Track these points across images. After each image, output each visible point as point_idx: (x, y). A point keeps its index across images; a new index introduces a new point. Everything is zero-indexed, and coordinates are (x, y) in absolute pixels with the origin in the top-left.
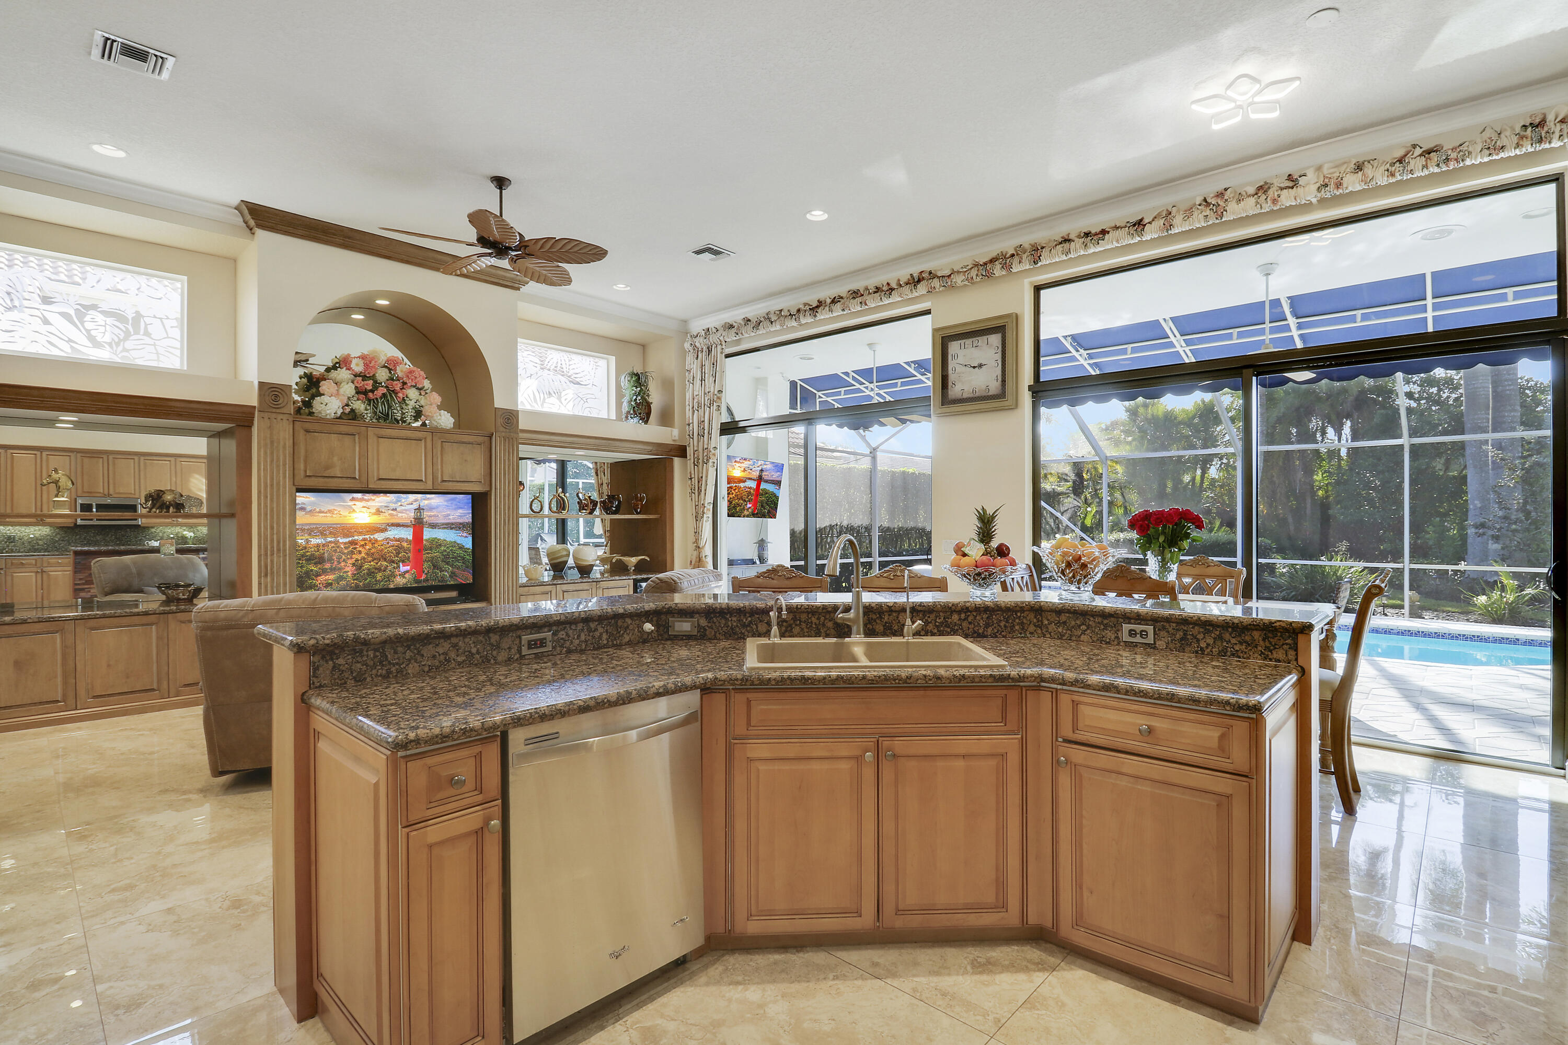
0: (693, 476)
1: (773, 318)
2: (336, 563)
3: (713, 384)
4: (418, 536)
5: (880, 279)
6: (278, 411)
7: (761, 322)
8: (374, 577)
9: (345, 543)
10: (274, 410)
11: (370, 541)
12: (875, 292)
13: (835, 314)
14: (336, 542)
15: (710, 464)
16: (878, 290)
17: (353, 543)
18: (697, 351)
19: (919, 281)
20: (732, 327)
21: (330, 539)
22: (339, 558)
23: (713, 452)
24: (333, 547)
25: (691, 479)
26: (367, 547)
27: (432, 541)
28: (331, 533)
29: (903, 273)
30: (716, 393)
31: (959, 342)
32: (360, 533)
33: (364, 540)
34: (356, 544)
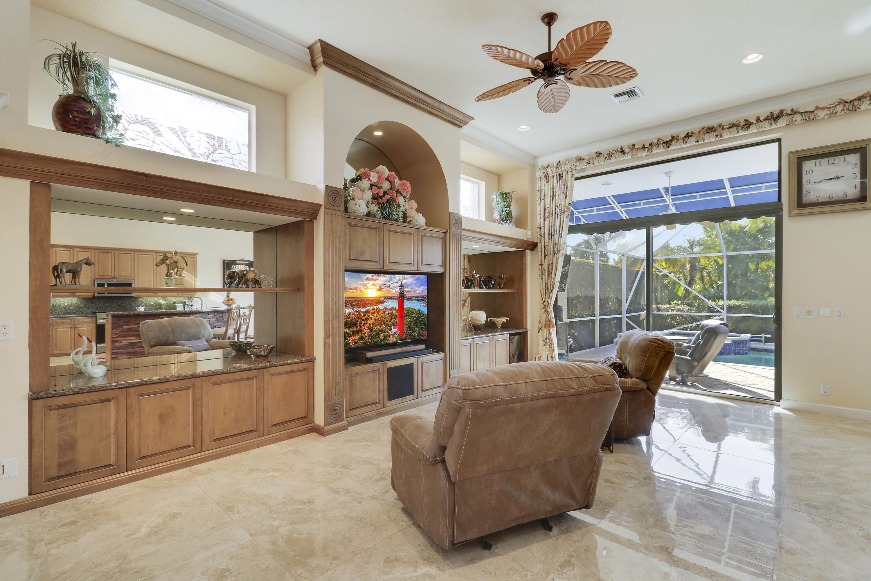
0: (543, 263)
1: (626, 150)
2: (359, 327)
3: (564, 199)
4: (401, 305)
5: (739, 117)
6: (336, 208)
7: (613, 154)
8: (379, 337)
9: (364, 312)
10: (334, 208)
11: (377, 310)
12: (730, 128)
13: (687, 145)
14: (359, 311)
15: (561, 254)
16: (733, 126)
17: (368, 312)
18: (547, 178)
19: (778, 117)
20: (581, 159)
21: (355, 309)
22: (361, 323)
23: (563, 246)
24: (357, 315)
25: (542, 265)
26: (375, 315)
27: (408, 309)
28: (357, 305)
29: (763, 111)
30: (567, 205)
31: (814, 161)
32: (372, 305)
33: (373, 309)
34: (369, 312)
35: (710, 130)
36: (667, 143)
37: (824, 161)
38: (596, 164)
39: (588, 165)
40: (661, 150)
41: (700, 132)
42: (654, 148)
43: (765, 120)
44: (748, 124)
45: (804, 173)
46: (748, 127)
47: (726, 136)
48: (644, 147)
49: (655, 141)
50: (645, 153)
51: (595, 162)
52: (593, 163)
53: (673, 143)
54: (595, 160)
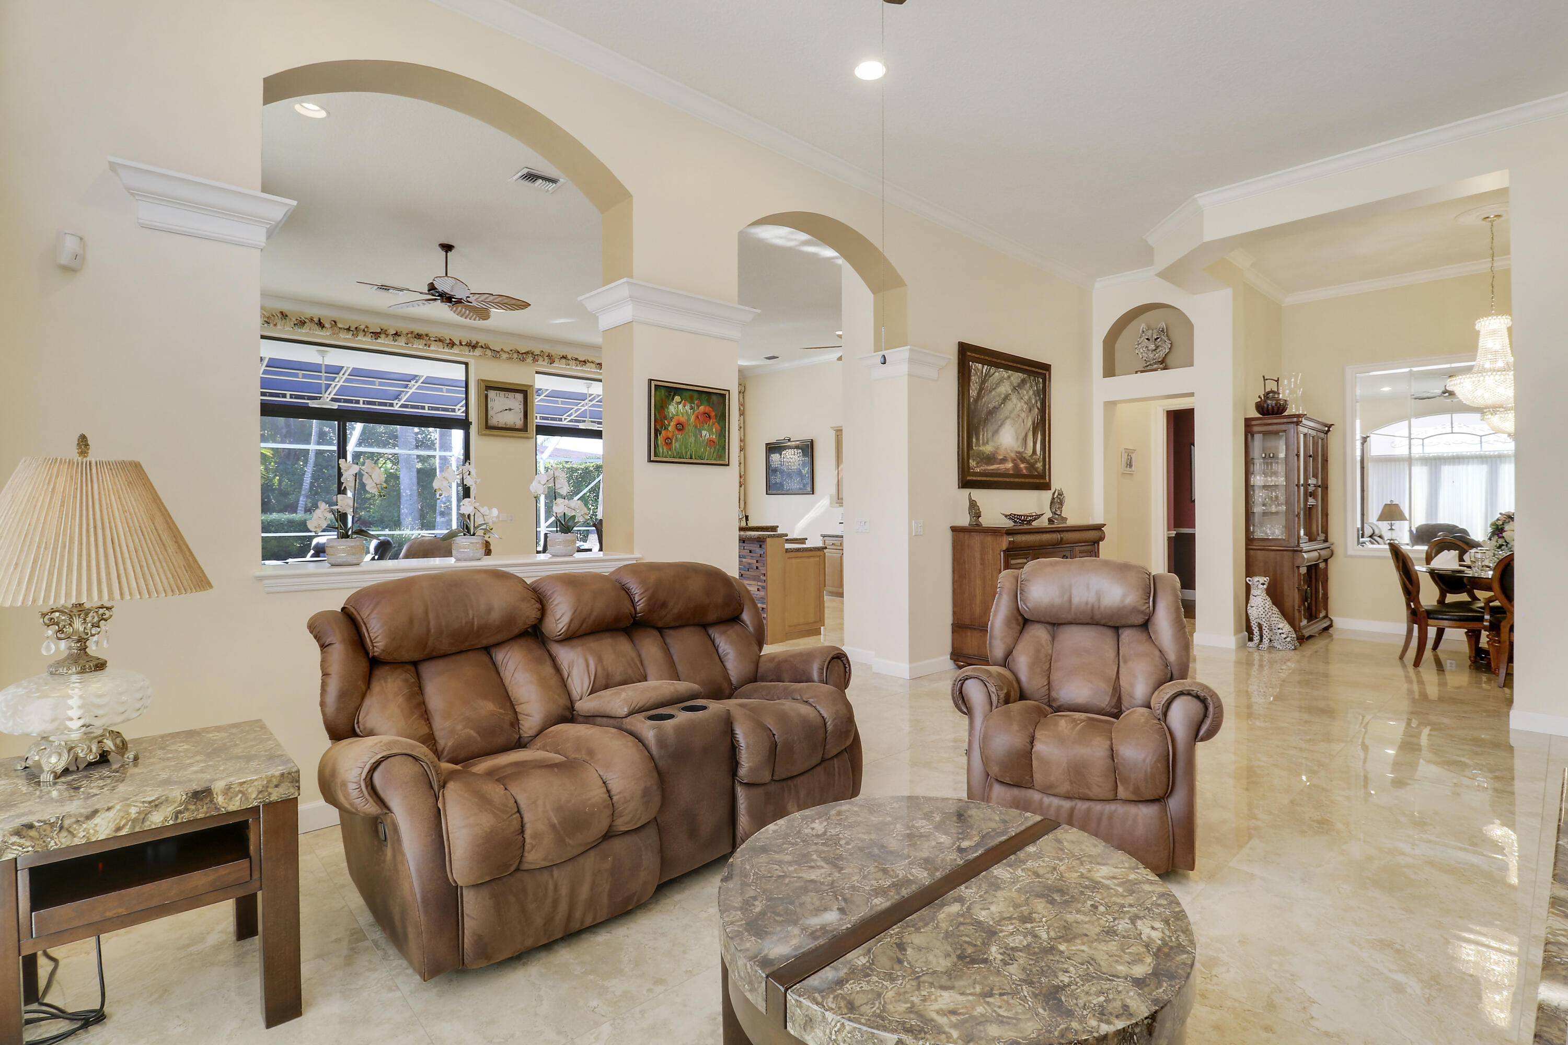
35: (419, 336)
36: (376, 335)
37: (502, 393)
38: (279, 327)
39: (266, 325)
40: (368, 339)
41: (408, 334)
42: (361, 334)
43: (466, 345)
44: (452, 344)
45: (489, 400)
46: (452, 347)
47: (432, 348)
48: (349, 329)
49: (363, 327)
50: (349, 336)
51: (278, 325)
52: (275, 325)
53: (383, 336)
54: (279, 323)
